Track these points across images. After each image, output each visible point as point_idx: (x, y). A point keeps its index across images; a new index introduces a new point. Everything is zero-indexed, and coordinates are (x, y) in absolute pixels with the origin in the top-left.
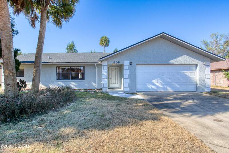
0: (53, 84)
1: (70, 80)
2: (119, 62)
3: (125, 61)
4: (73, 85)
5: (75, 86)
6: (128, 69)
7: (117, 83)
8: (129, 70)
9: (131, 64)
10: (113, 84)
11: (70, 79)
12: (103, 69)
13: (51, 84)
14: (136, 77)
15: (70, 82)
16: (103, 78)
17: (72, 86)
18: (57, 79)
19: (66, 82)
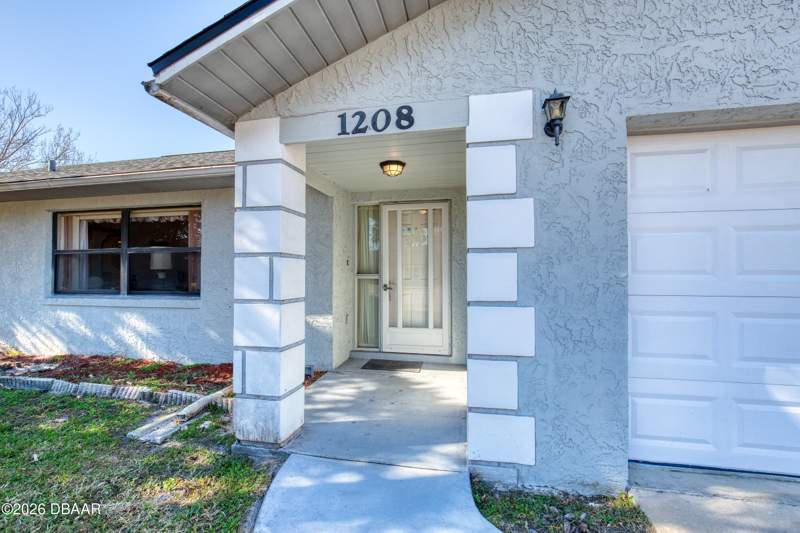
0: (32, 322)
1: (124, 300)
2: (406, 117)
3: (475, 101)
4: (134, 330)
5: (148, 340)
6: (510, 186)
7: (439, 326)
8: (528, 203)
9: (552, 128)
10: (405, 326)
11: (118, 292)
12: (238, 204)
13: (20, 323)
14: (622, 283)
15: (117, 314)
16: (241, 291)
17: (130, 338)
18: (56, 291)
19: (95, 311)
